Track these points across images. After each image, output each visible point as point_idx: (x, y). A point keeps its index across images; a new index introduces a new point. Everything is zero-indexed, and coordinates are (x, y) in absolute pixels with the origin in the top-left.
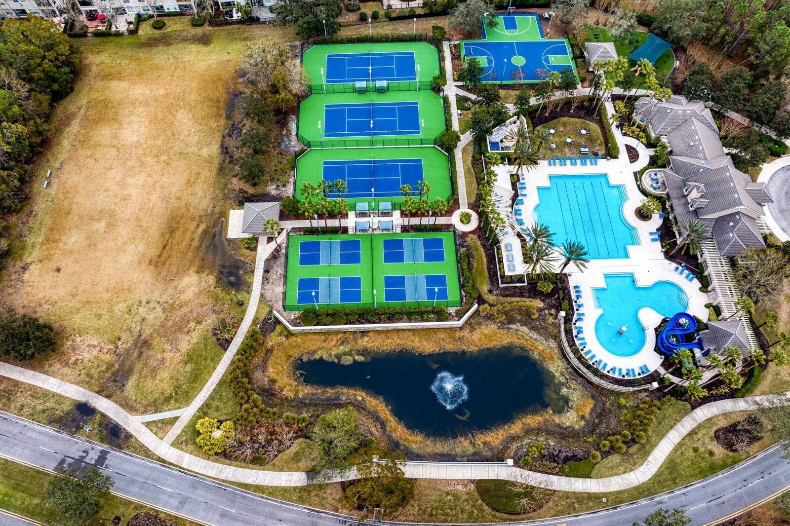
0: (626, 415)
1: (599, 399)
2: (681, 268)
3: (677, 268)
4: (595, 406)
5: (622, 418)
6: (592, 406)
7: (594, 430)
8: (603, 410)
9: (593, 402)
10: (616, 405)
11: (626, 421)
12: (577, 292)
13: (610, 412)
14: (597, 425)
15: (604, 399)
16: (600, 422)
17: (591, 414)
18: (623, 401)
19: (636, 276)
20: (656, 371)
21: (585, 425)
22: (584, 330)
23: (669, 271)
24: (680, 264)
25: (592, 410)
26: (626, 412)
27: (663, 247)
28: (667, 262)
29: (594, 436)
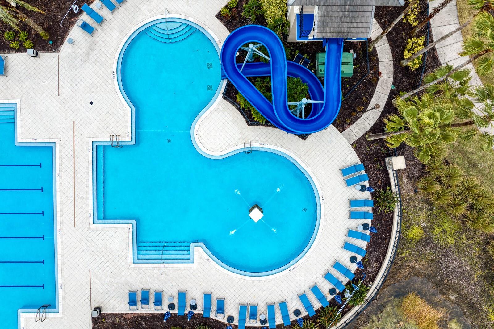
0: (444, 231)
1: (404, 282)
2: (85, 17)
3: (85, 26)
4: (420, 294)
5: (451, 241)
6: (419, 301)
7: (471, 306)
8: (429, 277)
9: (411, 296)
10: (421, 249)
11: (458, 234)
12: (145, 301)
13: (434, 262)
14: (462, 297)
15: (405, 271)
16: (456, 289)
17: (436, 306)
18: (415, 233)
19: (105, 139)
20: (357, 145)
21: (459, 321)
22: (248, 300)
23: (91, 48)
24: (74, 16)
25: (430, 302)
26: (437, 230)
27: (22, 49)
28: (65, 47)
29: (485, 308)
